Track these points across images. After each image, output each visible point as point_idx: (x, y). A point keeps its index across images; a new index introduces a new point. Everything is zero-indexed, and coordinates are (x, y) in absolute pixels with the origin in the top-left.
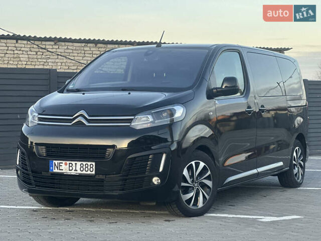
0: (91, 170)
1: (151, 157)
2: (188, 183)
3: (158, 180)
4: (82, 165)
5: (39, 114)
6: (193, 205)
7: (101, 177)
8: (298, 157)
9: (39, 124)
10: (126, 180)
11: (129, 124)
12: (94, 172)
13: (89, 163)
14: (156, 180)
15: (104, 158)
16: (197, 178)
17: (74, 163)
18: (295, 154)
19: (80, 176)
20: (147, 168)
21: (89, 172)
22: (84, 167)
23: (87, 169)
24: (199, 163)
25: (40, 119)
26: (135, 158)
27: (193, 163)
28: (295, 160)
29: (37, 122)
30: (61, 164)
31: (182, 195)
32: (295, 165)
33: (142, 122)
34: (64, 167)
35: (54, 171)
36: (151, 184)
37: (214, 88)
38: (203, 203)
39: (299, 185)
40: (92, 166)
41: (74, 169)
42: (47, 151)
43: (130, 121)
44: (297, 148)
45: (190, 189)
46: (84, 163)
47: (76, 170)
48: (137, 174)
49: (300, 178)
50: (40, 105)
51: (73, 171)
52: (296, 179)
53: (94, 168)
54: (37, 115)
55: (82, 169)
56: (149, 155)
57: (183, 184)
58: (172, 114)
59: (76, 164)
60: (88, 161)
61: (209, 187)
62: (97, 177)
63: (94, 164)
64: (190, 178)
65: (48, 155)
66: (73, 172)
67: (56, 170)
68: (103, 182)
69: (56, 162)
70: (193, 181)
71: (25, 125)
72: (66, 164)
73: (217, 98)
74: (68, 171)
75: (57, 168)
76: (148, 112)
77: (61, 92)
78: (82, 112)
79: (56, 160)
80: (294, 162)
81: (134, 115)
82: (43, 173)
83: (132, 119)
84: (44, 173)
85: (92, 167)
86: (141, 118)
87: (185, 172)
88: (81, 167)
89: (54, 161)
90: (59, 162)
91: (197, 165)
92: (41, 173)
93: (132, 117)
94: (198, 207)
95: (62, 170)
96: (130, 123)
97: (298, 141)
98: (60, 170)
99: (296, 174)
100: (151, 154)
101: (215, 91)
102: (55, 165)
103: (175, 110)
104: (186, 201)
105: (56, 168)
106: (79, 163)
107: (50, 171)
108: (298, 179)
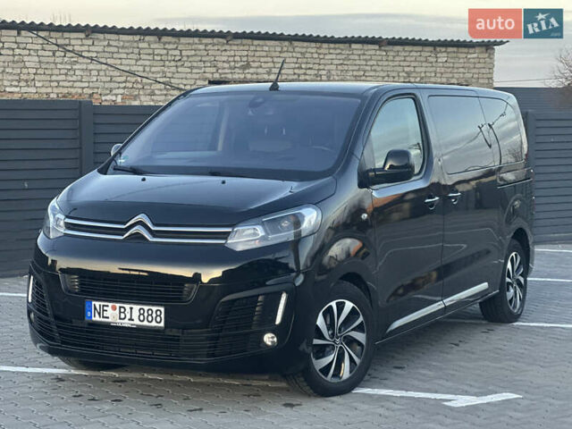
0: (158, 319)
1: (260, 298)
2: (324, 339)
3: (273, 338)
4: (142, 312)
5: (67, 217)
6: (333, 376)
7: (175, 332)
8: (516, 268)
9: (65, 234)
10: (217, 338)
11: (223, 242)
12: (162, 324)
13: (154, 309)
14: (269, 339)
15: (179, 300)
16: (340, 329)
17: (127, 307)
18: (509, 266)
19: (139, 329)
20: (255, 318)
21: (154, 324)
22: (146, 314)
23: (150, 319)
24: (344, 303)
25: (68, 226)
26: (234, 301)
27: (333, 304)
28: (509, 277)
29: (63, 230)
30: (105, 308)
31: (314, 360)
32: (509, 283)
33: (246, 238)
34: (111, 313)
35: (93, 319)
36: (261, 345)
37: (371, 170)
38: (350, 372)
39: (516, 318)
40: (158, 313)
41: (128, 316)
42: (81, 284)
43: (225, 235)
44: (513, 254)
45: (328, 349)
46: (146, 308)
47: (131, 319)
48: (237, 328)
49: (518, 306)
50: (68, 201)
51: (126, 320)
52: (511, 308)
53: (163, 316)
54: (63, 217)
55: (142, 318)
56: (259, 295)
57: (316, 342)
58: (297, 223)
59: (131, 308)
60: (153, 305)
61: (360, 344)
62: (168, 332)
63: (162, 309)
64: (328, 330)
65: (82, 292)
66: (126, 323)
67: (97, 318)
68: (178, 340)
69: (98, 304)
70: (332, 336)
71: (42, 234)
72: (114, 308)
73: (375, 187)
74: (119, 321)
75: (99, 314)
76: (256, 220)
77: (104, 171)
78: (142, 217)
79: (97, 300)
80: (508, 280)
81: (233, 226)
82: (74, 320)
83: (229, 233)
84: (76, 323)
85: (160, 316)
86: (244, 231)
87: (320, 321)
88: (140, 314)
89: (93, 303)
90: (102, 303)
91: (341, 307)
92: (71, 322)
93: (229, 230)
94: (341, 378)
95: (108, 318)
96: (226, 239)
97: (515, 242)
98: (103, 317)
99: (511, 301)
100: (261, 295)
101: (371, 174)
102: (95, 308)
103: (303, 216)
104: (320, 370)
105: (97, 314)
106: (136, 308)
107: (86, 319)
108: (515, 307)
